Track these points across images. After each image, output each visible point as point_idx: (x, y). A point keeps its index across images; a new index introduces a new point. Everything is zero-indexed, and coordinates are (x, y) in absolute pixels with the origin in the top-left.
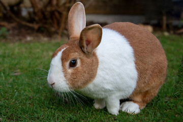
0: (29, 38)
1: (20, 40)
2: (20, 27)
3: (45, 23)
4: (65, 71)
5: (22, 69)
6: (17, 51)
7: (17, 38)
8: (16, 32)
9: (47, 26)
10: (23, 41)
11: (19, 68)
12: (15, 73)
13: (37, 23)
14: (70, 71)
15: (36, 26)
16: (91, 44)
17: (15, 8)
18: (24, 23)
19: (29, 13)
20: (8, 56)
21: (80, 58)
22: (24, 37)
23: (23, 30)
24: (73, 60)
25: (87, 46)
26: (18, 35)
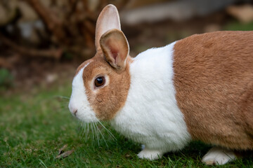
0: (51, 78)
1: (37, 84)
2: (28, 60)
3: (71, 44)
4: (88, 92)
5: (70, 142)
6: (44, 109)
7: (29, 82)
8: (24, 71)
9: (76, 49)
10: (43, 85)
11: (65, 143)
12: (62, 152)
13: (57, 46)
14: (96, 92)
15: (56, 53)
16: (119, 54)
17: (10, 29)
18: (34, 52)
19: (37, 32)
20: (36, 123)
21: (108, 74)
22: (41, 76)
23: (35, 65)
24: (100, 78)
25: (115, 59)
26: (29, 76)
